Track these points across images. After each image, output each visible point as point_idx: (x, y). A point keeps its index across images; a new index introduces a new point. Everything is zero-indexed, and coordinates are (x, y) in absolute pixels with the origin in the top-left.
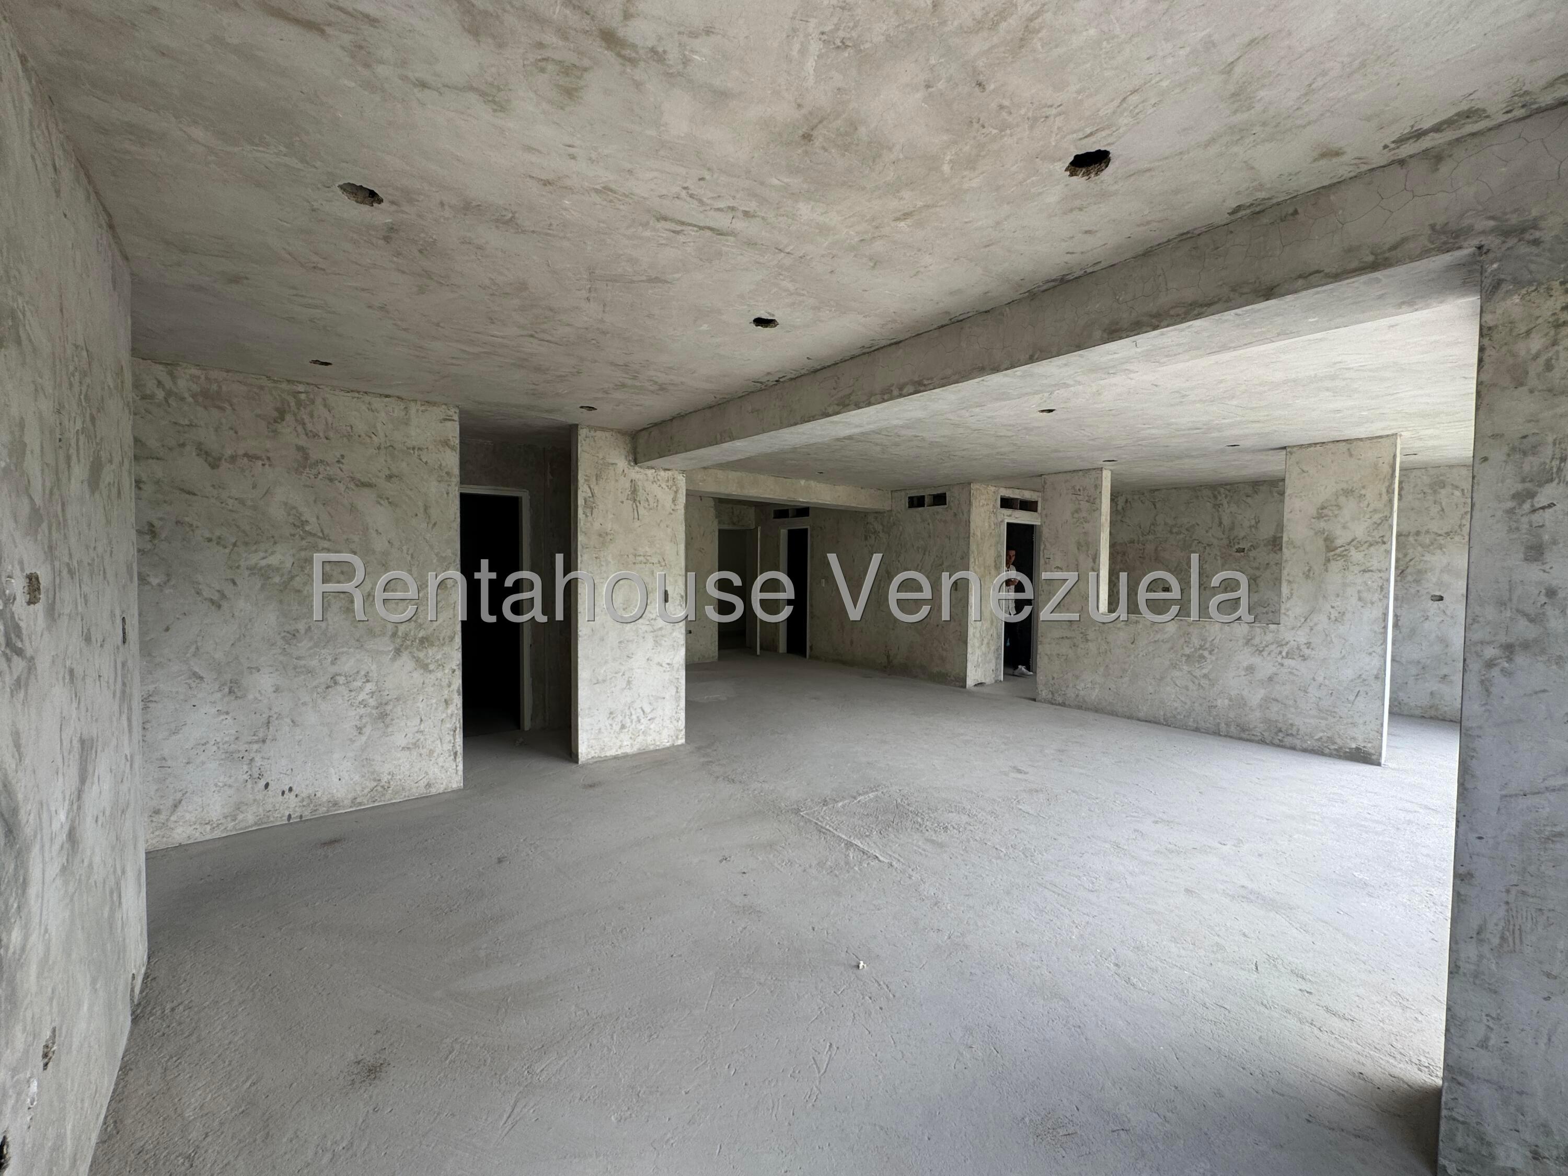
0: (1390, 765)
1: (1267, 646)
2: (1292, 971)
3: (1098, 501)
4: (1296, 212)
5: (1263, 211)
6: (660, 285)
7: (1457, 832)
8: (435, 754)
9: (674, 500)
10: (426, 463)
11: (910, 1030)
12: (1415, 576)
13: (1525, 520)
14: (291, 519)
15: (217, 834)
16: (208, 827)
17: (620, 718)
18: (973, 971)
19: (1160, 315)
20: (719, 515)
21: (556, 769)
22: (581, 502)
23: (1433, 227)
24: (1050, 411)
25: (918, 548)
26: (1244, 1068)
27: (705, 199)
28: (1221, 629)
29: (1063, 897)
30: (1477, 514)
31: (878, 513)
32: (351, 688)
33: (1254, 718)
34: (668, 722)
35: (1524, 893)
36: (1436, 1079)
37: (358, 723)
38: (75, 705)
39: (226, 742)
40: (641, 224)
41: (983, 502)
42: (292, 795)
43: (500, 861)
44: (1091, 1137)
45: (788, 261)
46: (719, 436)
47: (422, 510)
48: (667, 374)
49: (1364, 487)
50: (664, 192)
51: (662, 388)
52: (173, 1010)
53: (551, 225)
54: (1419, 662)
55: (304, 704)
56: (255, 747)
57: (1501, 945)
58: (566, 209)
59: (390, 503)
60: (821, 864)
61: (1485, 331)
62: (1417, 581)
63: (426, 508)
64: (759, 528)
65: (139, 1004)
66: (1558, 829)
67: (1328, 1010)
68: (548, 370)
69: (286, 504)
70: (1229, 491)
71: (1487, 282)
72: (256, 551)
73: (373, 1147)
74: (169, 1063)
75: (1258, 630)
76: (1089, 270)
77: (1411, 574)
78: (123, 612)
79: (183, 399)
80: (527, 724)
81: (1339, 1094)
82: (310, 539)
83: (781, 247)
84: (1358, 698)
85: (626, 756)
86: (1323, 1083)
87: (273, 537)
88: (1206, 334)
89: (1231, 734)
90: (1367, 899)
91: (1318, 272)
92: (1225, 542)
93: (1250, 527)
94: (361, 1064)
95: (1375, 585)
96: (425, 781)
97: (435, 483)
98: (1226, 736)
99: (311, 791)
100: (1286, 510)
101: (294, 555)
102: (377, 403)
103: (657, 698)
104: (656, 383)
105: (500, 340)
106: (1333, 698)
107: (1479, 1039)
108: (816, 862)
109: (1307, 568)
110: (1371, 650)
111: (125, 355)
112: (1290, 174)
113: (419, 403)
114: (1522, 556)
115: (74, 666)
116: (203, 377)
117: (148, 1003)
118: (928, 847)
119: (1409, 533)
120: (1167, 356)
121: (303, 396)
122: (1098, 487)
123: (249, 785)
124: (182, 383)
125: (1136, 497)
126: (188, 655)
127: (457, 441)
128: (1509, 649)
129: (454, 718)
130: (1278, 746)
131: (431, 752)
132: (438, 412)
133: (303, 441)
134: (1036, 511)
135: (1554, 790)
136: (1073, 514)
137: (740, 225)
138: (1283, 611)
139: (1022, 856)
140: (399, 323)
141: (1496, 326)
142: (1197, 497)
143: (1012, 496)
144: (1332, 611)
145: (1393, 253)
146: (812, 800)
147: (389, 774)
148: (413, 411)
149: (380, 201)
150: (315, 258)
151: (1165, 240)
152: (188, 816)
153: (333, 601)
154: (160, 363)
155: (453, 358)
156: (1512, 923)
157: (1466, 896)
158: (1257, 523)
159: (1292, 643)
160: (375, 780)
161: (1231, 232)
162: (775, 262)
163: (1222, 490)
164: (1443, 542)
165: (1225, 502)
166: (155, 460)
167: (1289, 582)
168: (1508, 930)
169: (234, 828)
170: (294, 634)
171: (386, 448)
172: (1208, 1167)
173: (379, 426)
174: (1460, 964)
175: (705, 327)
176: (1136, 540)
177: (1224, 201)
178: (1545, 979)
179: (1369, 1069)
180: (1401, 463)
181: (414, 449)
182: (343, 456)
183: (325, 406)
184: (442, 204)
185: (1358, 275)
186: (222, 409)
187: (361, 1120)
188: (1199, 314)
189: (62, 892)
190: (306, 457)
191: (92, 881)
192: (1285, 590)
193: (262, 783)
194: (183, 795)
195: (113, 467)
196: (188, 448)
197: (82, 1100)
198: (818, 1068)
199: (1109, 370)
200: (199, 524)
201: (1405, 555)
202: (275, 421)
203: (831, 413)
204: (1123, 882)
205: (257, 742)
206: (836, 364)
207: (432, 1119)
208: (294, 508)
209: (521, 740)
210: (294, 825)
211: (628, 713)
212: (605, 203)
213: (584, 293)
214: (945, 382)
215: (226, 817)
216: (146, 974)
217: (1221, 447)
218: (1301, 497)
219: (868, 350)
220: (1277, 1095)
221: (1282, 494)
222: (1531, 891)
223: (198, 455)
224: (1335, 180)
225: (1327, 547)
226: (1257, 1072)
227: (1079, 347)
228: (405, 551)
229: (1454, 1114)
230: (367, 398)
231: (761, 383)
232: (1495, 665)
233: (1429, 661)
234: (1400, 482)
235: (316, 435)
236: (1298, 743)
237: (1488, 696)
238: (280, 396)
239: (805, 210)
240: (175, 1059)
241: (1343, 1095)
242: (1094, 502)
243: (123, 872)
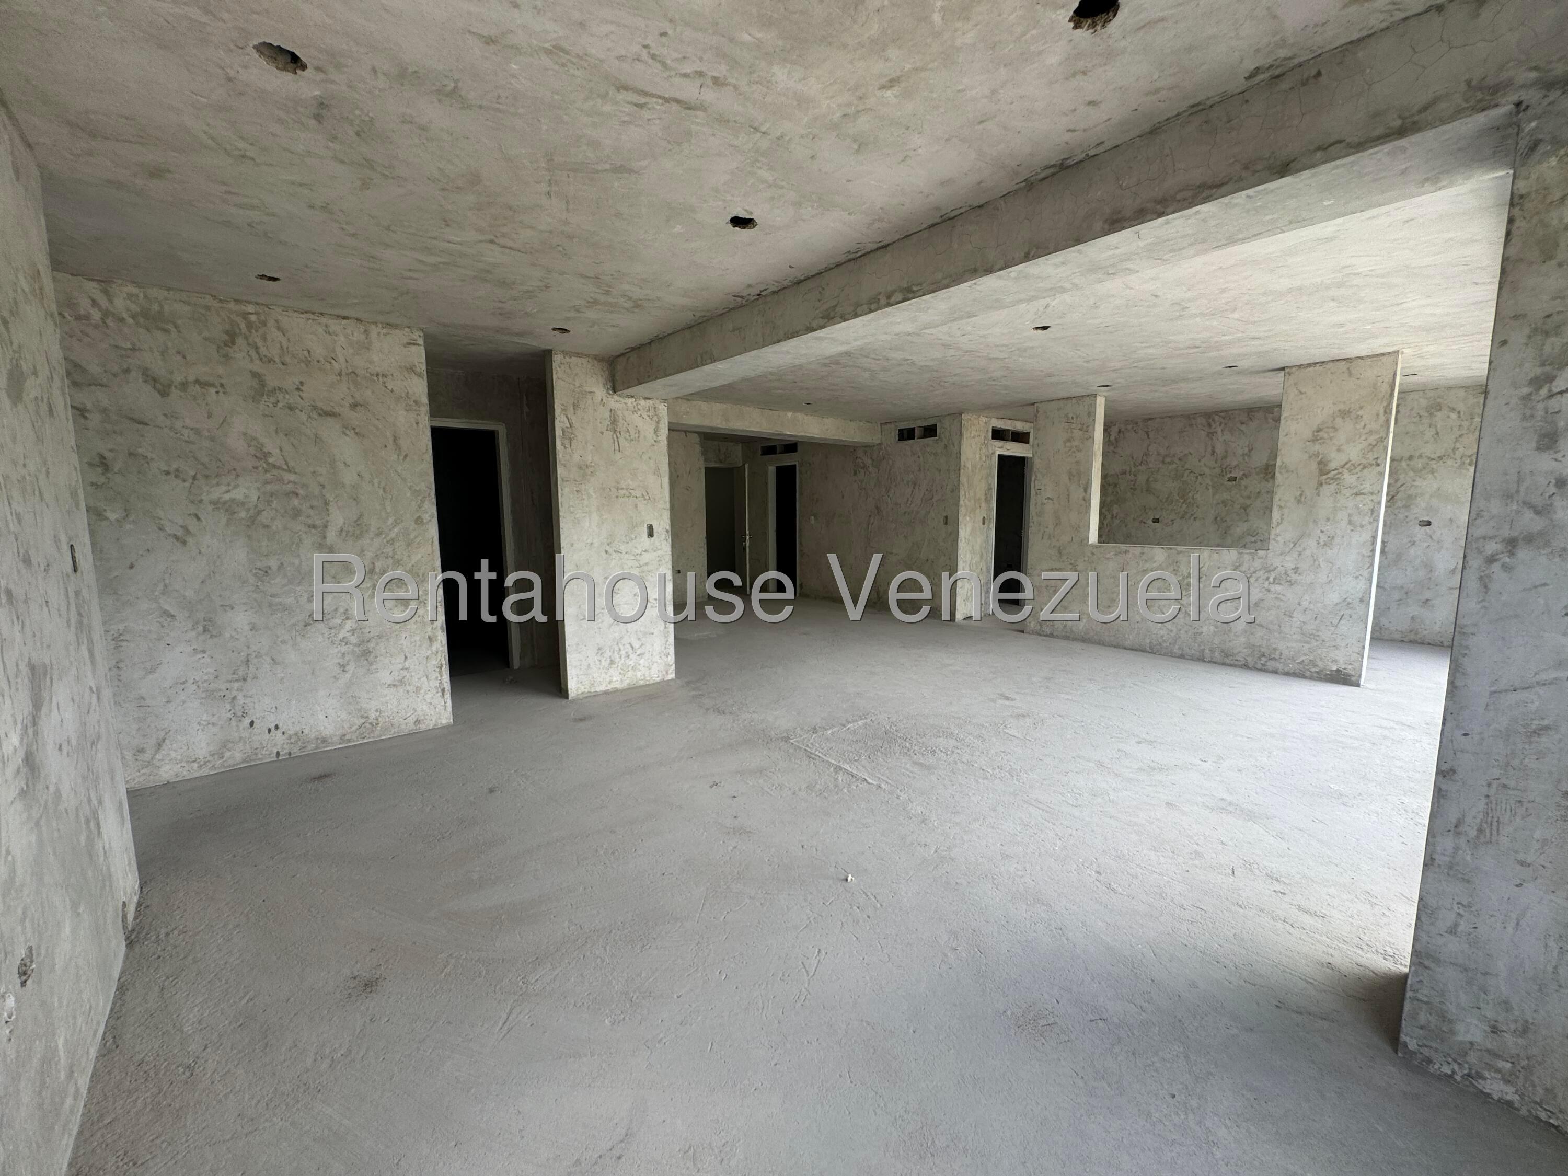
0: (1369, 686)
1: (1254, 572)
2: (1267, 874)
3: (1091, 428)
4: (1319, 74)
5: (1283, 74)
6: (627, 175)
7: (1442, 730)
8: (422, 691)
9: (656, 432)
10: (392, 391)
11: (897, 935)
12: (1404, 502)
13: (1540, 406)
14: (252, 451)
15: (205, 771)
16: (195, 765)
17: (608, 654)
18: (958, 881)
19: (1165, 200)
20: (704, 452)
21: (547, 704)
22: (558, 433)
23: (1468, 83)
24: (1045, 328)
25: (908, 482)
26: (1218, 962)
27: (669, 62)
28: (1210, 556)
29: (1047, 812)
30: (1490, 403)
31: (867, 447)
32: (331, 625)
33: (1238, 644)
34: (658, 657)
35: (1505, 786)
36: (1403, 965)
37: (340, 661)
38: (17, 627)
39: (205, 681)
40: (599, 96)
41: (974, 433)
42: (279, 733)
43: (491, 791)
44: (1070, 1027)
45: (764, 144)
46: (699, 359)
47: (391, 440)
48: (641, 288)
49: (1361, 408)
50: (623, 53)
51: (637, 305)
52: (167, 934)
53: (499, 97)
54: (1402, 587)
55: (283, 642)
56: (236, 685)
57: (1478, 837)
58: (514, 76)
59: (356, 433)
60: (810, 787)
61: (1516, 200)
62: (1407, 507)
63: (395, 439)
64: (746, 466)
65: (133, 930)
66: (1546, 722)
67: (1300, 908)
68: (514, 283)
69: (245, 434)
70: (1224, 418)
71: (1523, 143)
72: (218, 484)
73: (371, 1053)
74: (166, 983)
75: (1246, 556)
76: (1091, 153)
77: (1401, 500)
78: (70, 539)
79: (122, 320)
80: (516, 662)
81: (1308, 982)
82: (275, 472)
83: (756, 125)
84: (1342, 622)
85: (616, 691)
86: (1293, 972)
87: (235, 470)
88: (1213, 223)
89: (1214, 660)
90: (1342, 807)
91: (1340, 142)
92: (1218, 471)
93: (1243, 455)
94: (357, 979)
95: (1366, 508)
96: (414, 718)
97: (403, 413)
98: (1209, 662)
99: (298, 728)
100: (1282, 433)
101: (259, 489)
102: (335, 325)
103: (645, 634)
104: (630, 298)
105: (458, 247)
106: (1318, 621)
107: (1449, 925)
108: (805, 786)
109: (1299, 493)
110: (1357, 574)
111: (43, 262)
112: (1316, 25)
113: (380, 325)
114: (1534, 445)
115: (12, 586)
116: (141, 295)
117: (142, 928)
118: (916, 769)
119: (1402, 459)
120: (1171, 251)
121: (253, 318)
122: (1091, 414)
123: (234, 723)
124: (120, 304)
125: (1129, 427)
126: (156, 593)
127: (424, 367)
128: (1512, 544)
129: (439, 655)
130: (1261, 670)
131: (418, 689)
132: (401, 336)
133: (257, 366)
134: (1028, 442)
135: (1544, 684)
136: (1065, 443)
137: (709, 95)
138: (1272, 536)
139: (1009, 776)
140: (345, 226)
141: (1529, 194)
142: (1191, 425)
143: (1004, 427)
144: (1321, 535)
145: (1423, 115)
146: (802, 729)
147: (377, 711)
148: (374, 335)
149: (304, 67)
150: (241, 145)
151: (1175, 113)
152: (173, 754)
153: (304, 536)
154: (93, 280)
155: (410, 270)
156: (1490, 815)
157: (1447, 791)
158: (1250, 451)
159: (1280, 569)
160: (362, 717)
161: (1247, 101)
162: (751, 145)
163: (1217, 418)
164: (1435, 466)
165: (1219, 430)
166: (98, 387)
167: (1281, 507)
168: (1486, 822)
169: (222, 766)
170: (266, 571)
171: (347, 374)
172: (1182, 1049)
173: (338, 350)
174: (1436, 856)
175: (678, 229)
176: (1128, 470)
177: (1241, 62)
178: (1519, 867)
179: (1337, 960)
180: (1400, 384)
181: (377, 375)
182: (302, 383)
183: (279, 328)
184: (374, 70)
185: (1382, 144)
186: (166, 331)
187: (358, 1030)
188: (1208, 197)
189: (25, 815)
190: (263, 384)
191: (61, 808)
192: (1276, 515)
193: (247, 721)
194: (166, 733)
195: (39, 381)
196: (133, 374)
197: (75, 1018)
198: (807, 971)
199: (1108, 271)
200: (154, 456)
201: (1396, 481)
202: (226, 345)
203: (815, 327)
204: (1106, 798)
205: (237, 681)
206: (820, 273)
207: (429, 1027)
208: (255, 439)
209: (511, 678)
210: (283, 762)
211: (617, 649)
212: (557, 67)
213: (544, 187)
214: (935, 288)
215: (213, 755)
216: (138, 903)
217: (1220, 368)
218: (1297, 419)
219: (852, 256)
220: (1248, 985)
221: (1278, 420)
222: (1512, 784)
223: (145, 382)
224: (1365, 33)
225: (1321, 470)
226: (1231, 965)
227: (1078, 241)
228: (376, 485)
229: (1420, 996)
230: (323, 320)
231: (742, 297)
232: (1496, 560)
233: (1412, 586)
234: (1398, 406)
235: (270, 361)
236: (1280, 667)
237: (1486, 593)
238: (229, 318)
239: (780, 74)
240: (171, 979)
241: (1312, 983)
242: (1087, 429)
243: (100, 802)
